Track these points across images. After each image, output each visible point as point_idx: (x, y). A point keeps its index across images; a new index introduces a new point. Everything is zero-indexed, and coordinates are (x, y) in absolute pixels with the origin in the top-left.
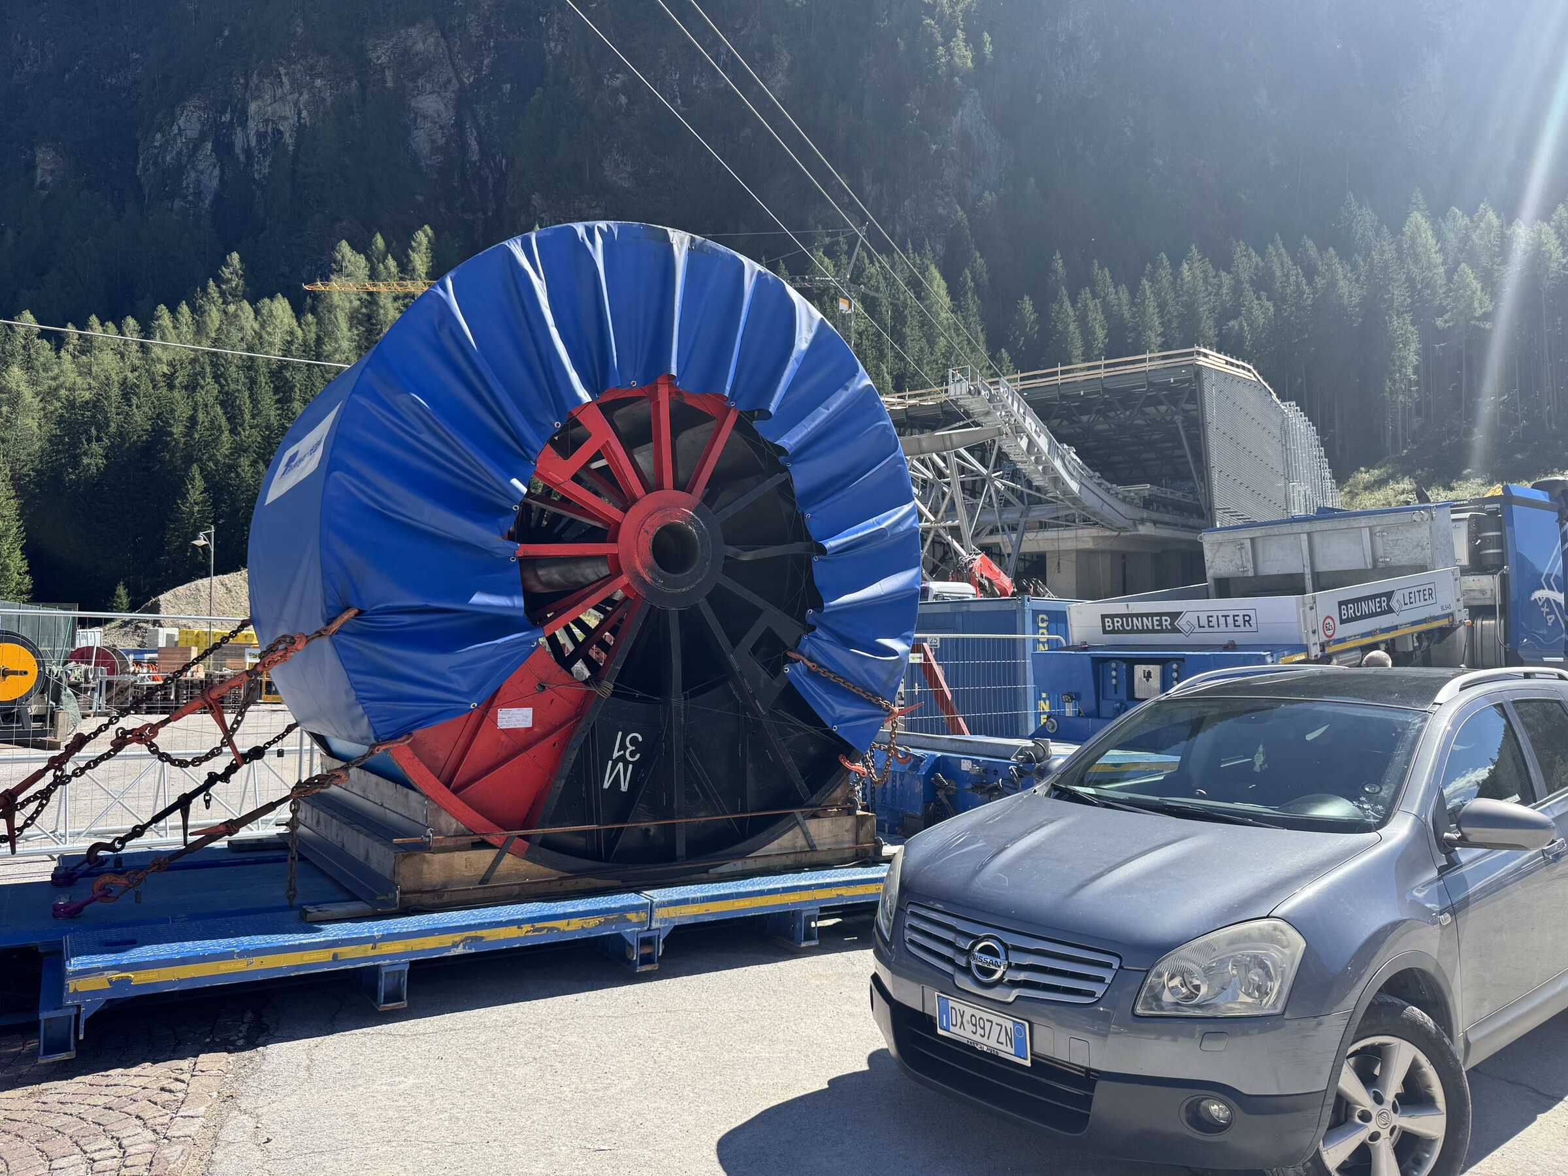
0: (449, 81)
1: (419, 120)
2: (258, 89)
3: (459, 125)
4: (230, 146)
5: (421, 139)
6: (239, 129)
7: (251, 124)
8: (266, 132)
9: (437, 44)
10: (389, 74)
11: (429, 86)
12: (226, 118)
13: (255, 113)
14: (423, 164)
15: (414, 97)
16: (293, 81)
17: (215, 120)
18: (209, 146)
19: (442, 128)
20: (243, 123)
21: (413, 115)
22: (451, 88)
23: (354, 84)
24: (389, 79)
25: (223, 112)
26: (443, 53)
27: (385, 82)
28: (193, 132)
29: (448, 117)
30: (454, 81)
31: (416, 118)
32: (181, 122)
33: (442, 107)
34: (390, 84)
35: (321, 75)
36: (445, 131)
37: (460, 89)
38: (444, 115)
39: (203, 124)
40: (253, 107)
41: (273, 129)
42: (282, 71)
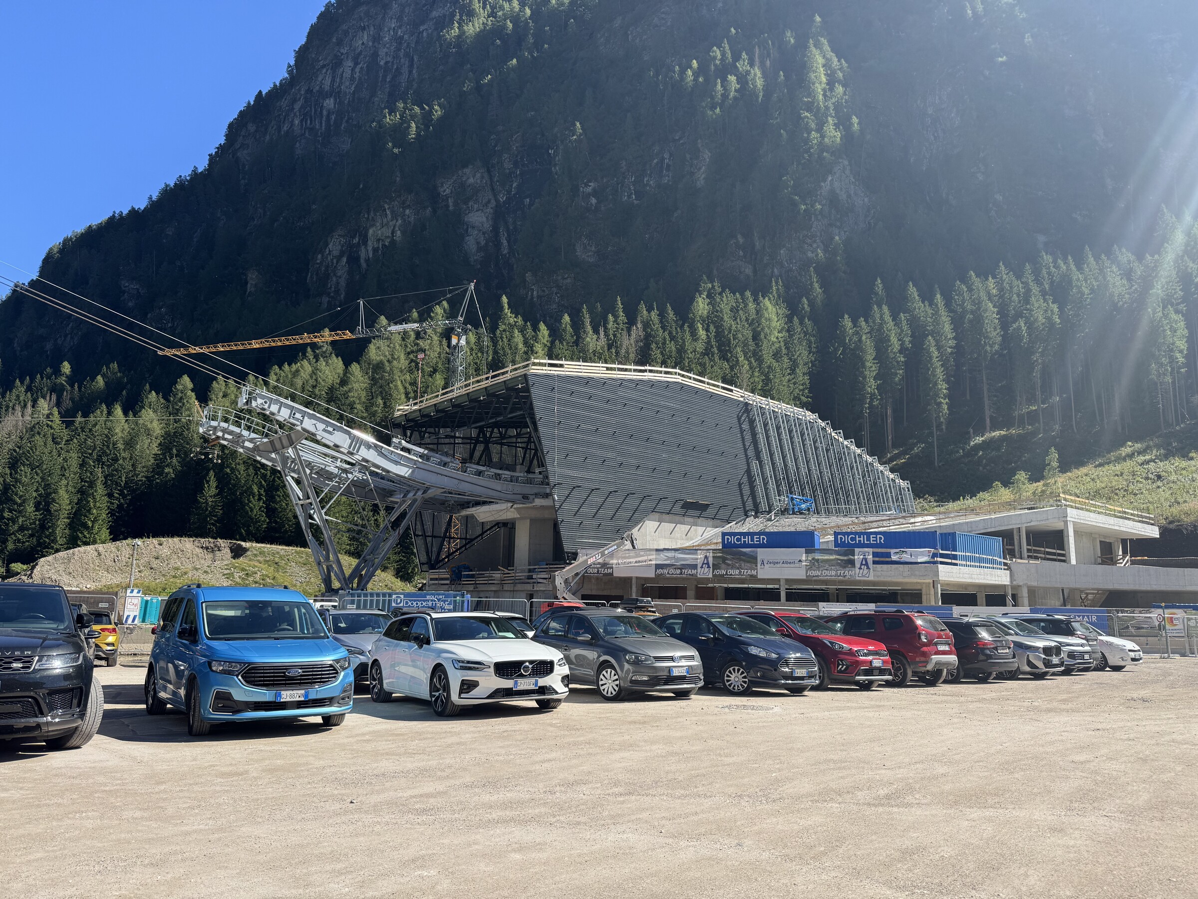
0: (489, 201)
1: (469, 230)
2: (373, 220)
3: (495, 229)
4: (358, 259)
5: (471, 243)
6: (363, 247)
7: (370, 243)
8: (378, 247)
9: (482, 177)
10: (451, 201)
11: (476, 206)
12: (356, 241)
13: (372, 235)
14: (472, 259)
15: (466, 214)
16: (392, 212)
17: (350, 243)
18: (345, 259)
19: (484, 233)
20: (365, 243)
21: (465, 227)
22: (490, 206)
23: (429, 210)
24: (451, 204)
25: (353, 237)
26: (486, 183)
27: (449, 206)
28: (336, 253)
29: (487, 226)
30: (493, 201)
31: (468, 228)
32: (330, 246)
33: (484, 219)
34: (451, 208)
35: (409, 207)
36: (486, 235)
37: (496, 206)
38: (485, 225)
39: (342, 246)
40: (371, 231)
41: (382, 245)
42: (387, 206)
